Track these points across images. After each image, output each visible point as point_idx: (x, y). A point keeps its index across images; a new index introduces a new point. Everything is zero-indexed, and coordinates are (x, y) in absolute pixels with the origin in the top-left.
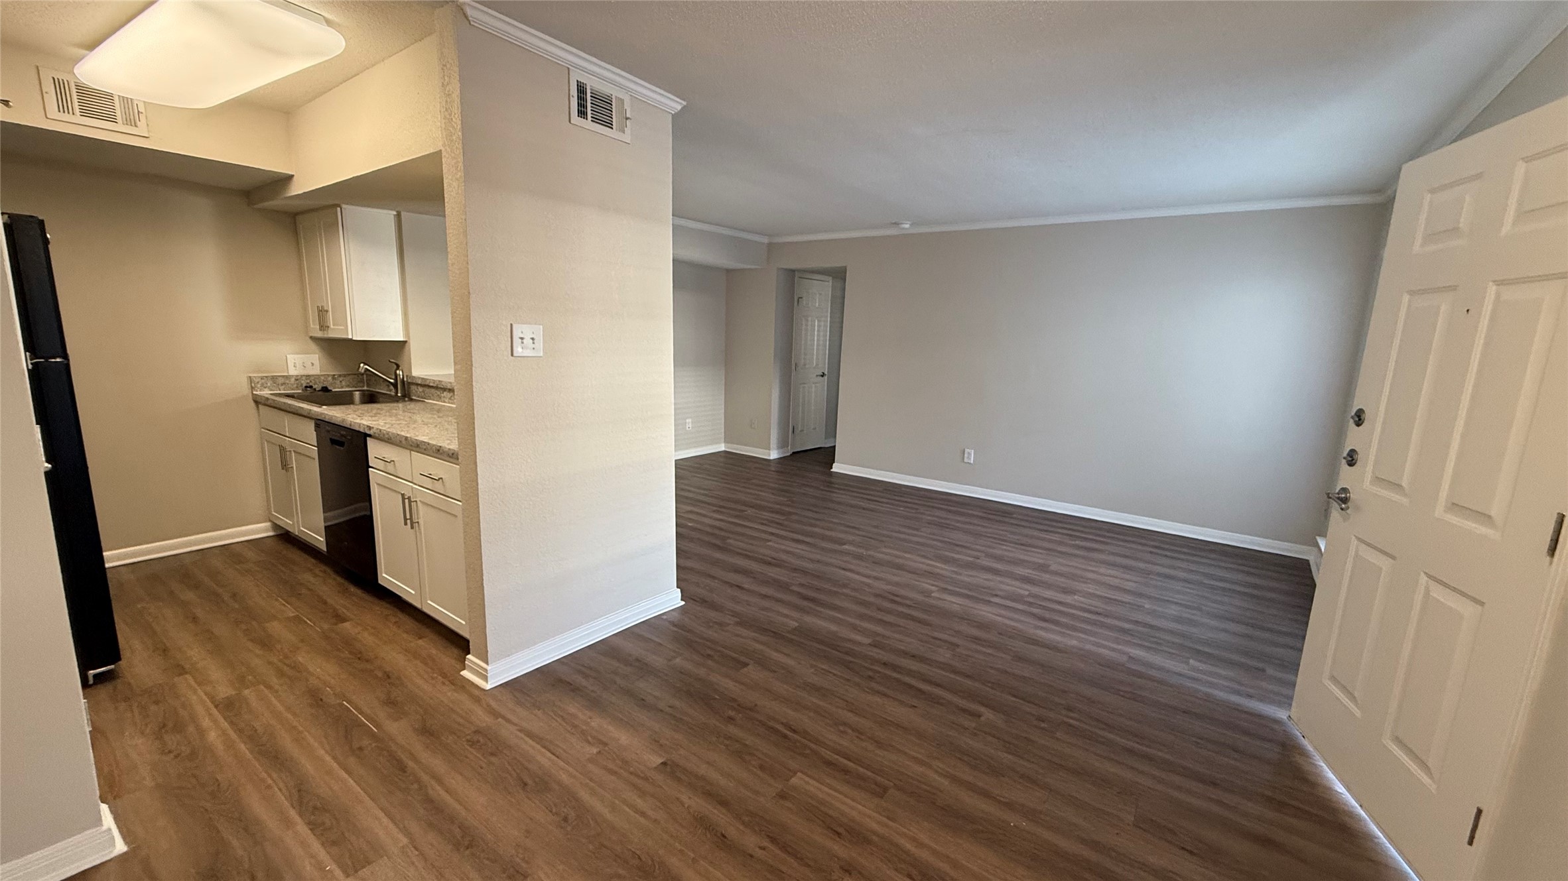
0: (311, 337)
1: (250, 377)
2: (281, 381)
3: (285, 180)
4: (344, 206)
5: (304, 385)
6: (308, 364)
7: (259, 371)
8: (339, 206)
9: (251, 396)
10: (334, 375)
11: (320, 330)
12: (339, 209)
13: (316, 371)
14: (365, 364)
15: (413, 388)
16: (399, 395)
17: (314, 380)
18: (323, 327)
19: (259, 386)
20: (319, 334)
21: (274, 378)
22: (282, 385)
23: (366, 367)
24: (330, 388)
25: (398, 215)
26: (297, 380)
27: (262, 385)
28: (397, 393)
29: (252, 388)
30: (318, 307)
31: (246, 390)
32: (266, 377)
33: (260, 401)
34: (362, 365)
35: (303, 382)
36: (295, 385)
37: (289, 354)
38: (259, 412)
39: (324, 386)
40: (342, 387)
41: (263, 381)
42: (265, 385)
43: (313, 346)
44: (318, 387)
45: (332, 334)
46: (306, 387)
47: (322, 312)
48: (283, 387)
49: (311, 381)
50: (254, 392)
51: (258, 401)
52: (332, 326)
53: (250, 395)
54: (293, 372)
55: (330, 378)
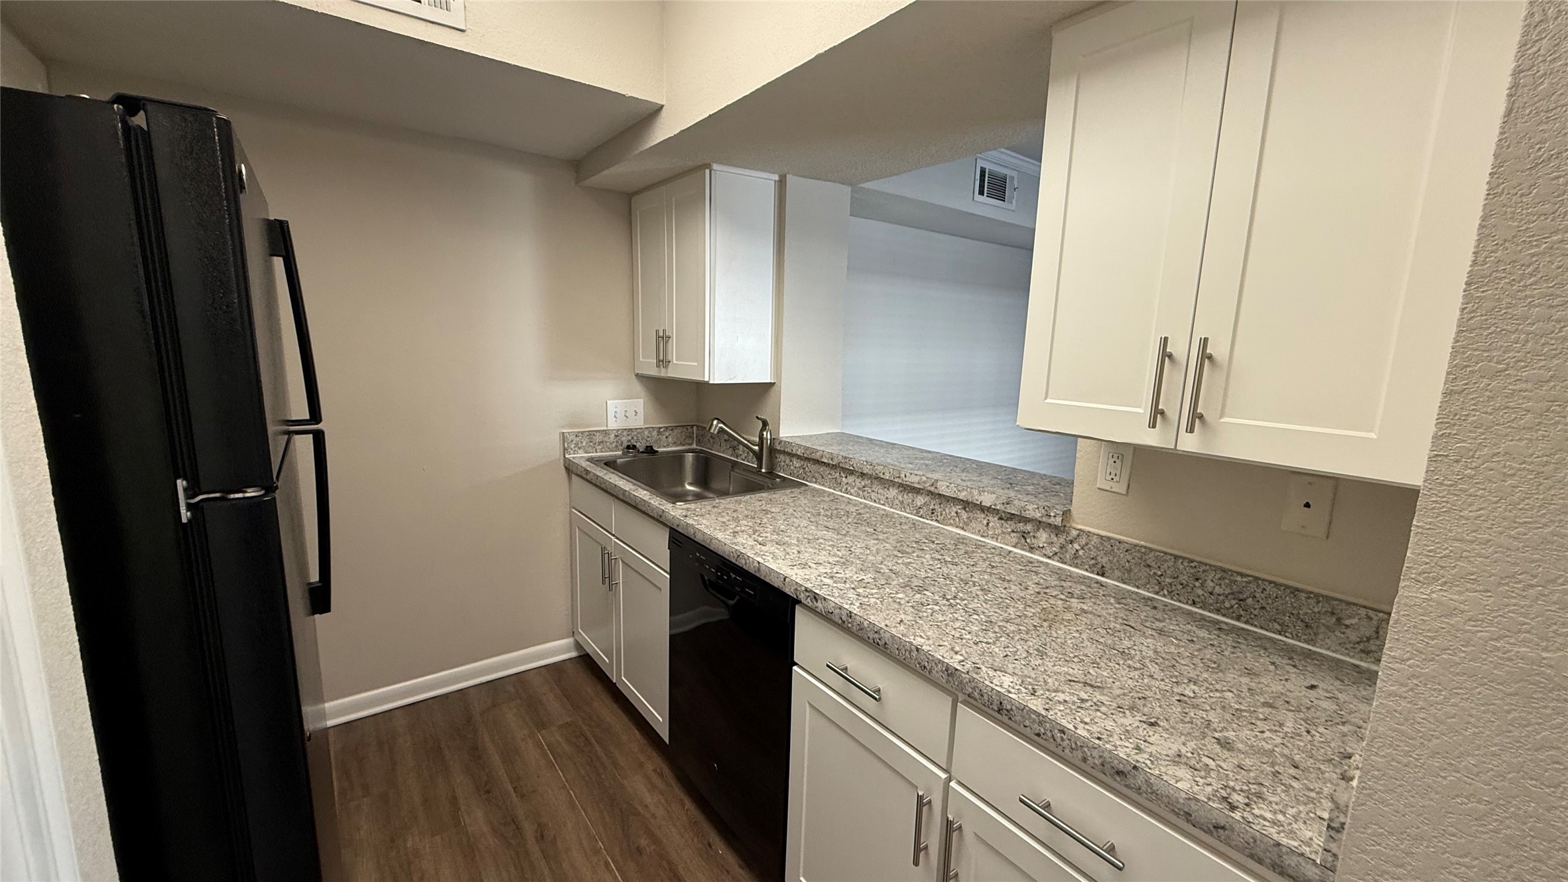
0: (637, 375)
1: (563, 433)
2: (598, 438)
3: (652, 113)
4: (715, 166)
5: (625, 444)
6: (631, 414)
7: (572, 426)
8: (709, 166)
9: (562, 461)
10: (660, 428)
11: (658, 366)
12: (707, 171)
13: (638, 422)
14: (720, 421)
15: (782, 457)
16: (763, 470)
17: (636, 436)
18: (663, 362)
19: (573, 446)
20: (653, 372)
21: (591, 434)
22: (600, 443)
23: (721, 425)
24: (655, 449)
25: (781, 184)
26: (616, 436)
27: (577, 444)
28: (760, 467)
29: (565, 449)
30: (657, 331)
31: (557, 452)
32: (582, 433)
33: (574, 469)
34: (715, 422)
35: (624, 439)
36: (614, 445)
37: (610, 400)
38: (570, 485)
39: (648, 444)
40: (668, 446)
41: (578, 439)
42: (580, 445)
43: (638, 387)
44: (641, 446)
45: (672, 373)
46: (628, 447)
47: (663, 339)
48: (600, 447)
49: (632, 438)
50: (567, 456)
51: (570, 469)
52: (675, 362)
53: (562, 457)
54: (613, 425)
55: (655, 433)
